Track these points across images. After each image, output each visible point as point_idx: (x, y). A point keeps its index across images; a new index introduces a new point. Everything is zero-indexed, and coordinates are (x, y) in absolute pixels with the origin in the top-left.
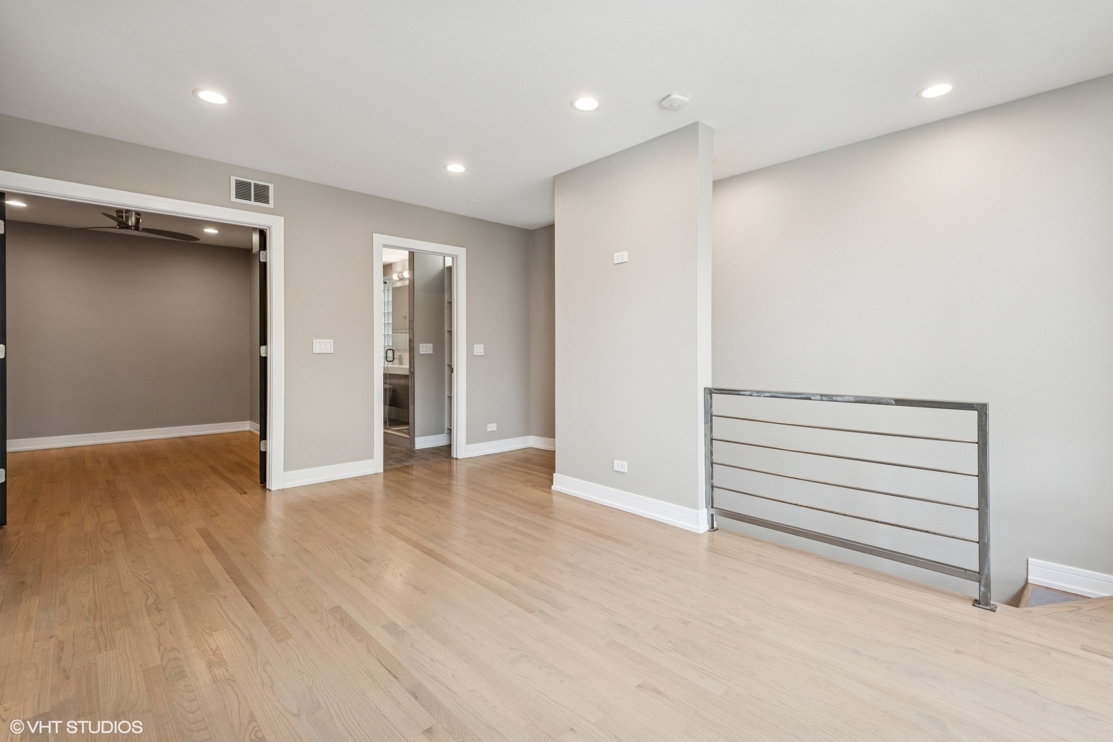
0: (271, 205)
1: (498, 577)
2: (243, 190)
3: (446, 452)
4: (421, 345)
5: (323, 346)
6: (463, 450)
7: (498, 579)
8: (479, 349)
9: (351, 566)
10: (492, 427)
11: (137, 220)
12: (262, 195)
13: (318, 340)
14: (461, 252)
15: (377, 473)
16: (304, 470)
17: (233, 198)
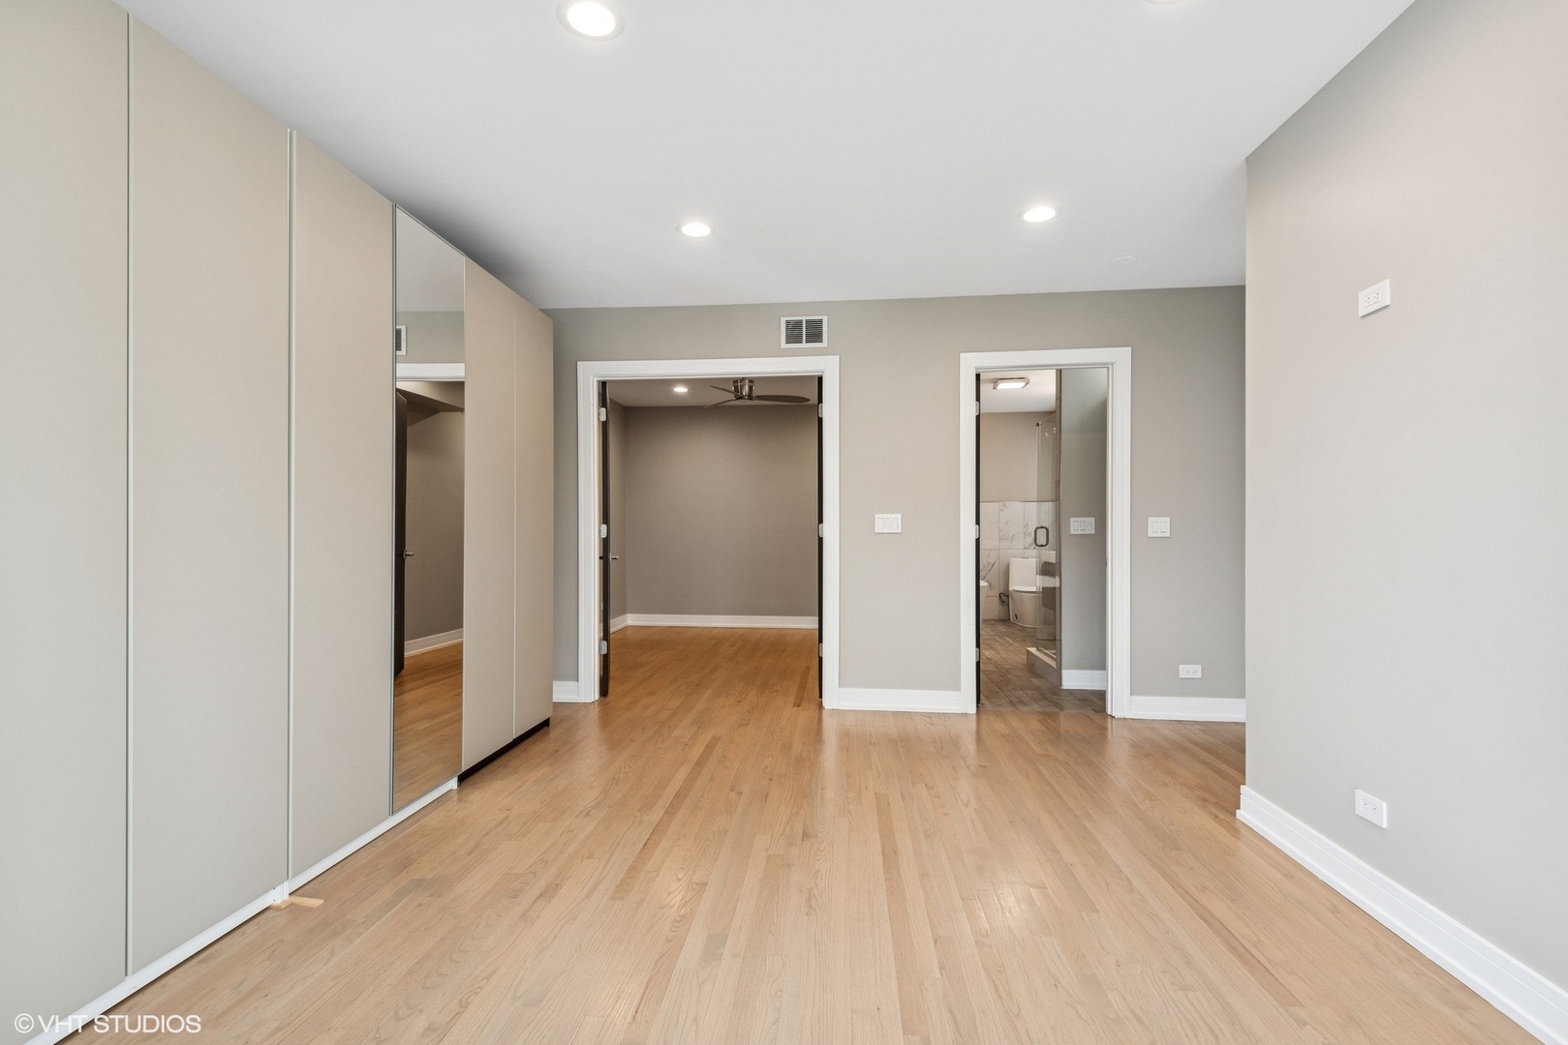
0: (824, 344)
1: (935, 941)
2: (794, 332)
3: (1096, 701)
4: (1072, 520)
5: (889, 522)
6: (1122, 704)
7: (932, 943)
8: (1159, 526)
9: (783, 834)
10: (1190, 671)
11: (751, 388)
12: (814, 332)
13: (880, 515)
14: (1120, 358)
15: (966, 714)
16: (875, 690)
17: (784, 345)
